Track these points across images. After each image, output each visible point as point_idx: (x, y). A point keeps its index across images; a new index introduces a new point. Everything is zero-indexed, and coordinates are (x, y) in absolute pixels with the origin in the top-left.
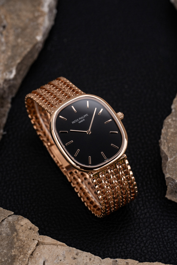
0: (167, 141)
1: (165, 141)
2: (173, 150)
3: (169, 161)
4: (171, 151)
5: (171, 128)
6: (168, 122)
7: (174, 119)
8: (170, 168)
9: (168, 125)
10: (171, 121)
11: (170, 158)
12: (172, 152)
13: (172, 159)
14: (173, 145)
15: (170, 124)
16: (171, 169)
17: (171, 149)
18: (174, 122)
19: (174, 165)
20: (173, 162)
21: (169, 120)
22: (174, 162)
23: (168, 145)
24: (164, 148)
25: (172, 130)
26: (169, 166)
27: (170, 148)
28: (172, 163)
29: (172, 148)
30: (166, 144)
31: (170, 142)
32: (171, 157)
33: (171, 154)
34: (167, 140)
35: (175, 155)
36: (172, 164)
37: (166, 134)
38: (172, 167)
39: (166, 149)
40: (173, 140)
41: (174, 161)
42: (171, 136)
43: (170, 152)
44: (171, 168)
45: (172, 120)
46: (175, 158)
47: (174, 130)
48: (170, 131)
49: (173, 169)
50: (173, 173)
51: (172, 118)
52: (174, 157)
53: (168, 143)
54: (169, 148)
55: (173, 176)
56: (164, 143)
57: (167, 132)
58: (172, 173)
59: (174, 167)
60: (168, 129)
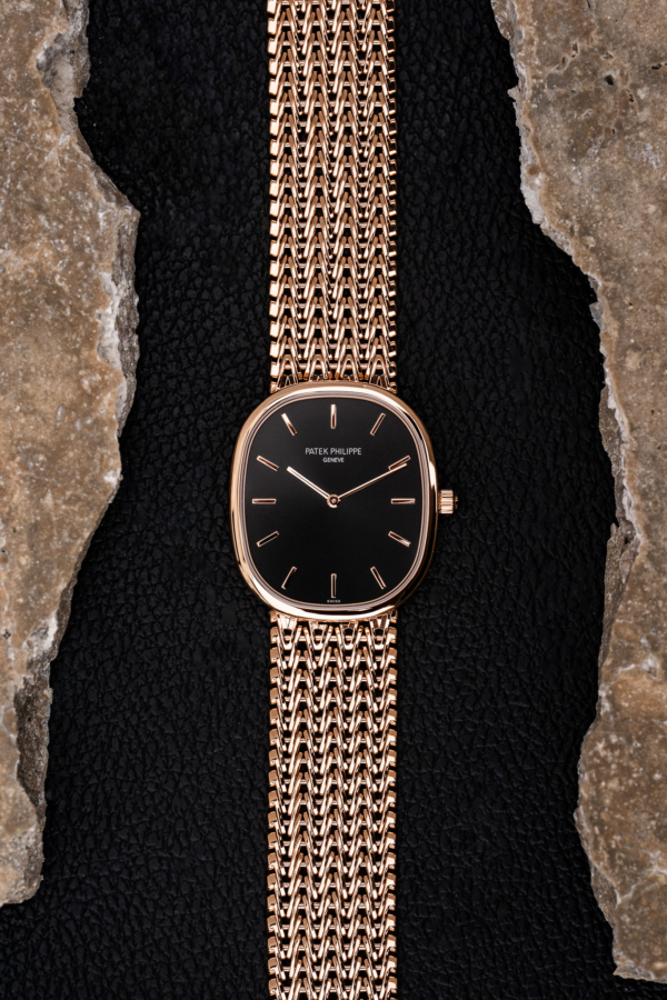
0: (602, 831)
1: (596, 829)
2: (627, 863)
3: (620, 905)
4: (621, 867)
5: (608, 778)
6: (596, 754)
7: (614, 739)
8: (627, 931)
9: (596, 767)
10: (605, 748)
11: (622, 893)
12: (626, 868)
13: (629, 895)
14: (623, 842)
15: (605, 762)
16: (630, 935)
17: (620, 858)
18: (617, 753)
19: (637, 919)
20: (632, 906)
21: (597, 746)
22: (637, 908)
23: (609, 845)
24: (598, 859)
25: (614, 785)
26: (622, 923)
27: (617, 855)
28: (630, 910)
29: (622, 855)
30: (602, 840)
31: (613, 833)
32: (624, 889)
33: (624, 878)
34: (600, 823)
35: (636, 880)
36: (630, 916)
37: (597, 802)
38: (633, 927)
39: (603, 860)
40: (621, 823)
41: (636, 902)
42: (613, 808)
43: (617, 870)
44: (631, 931)
45: (610, 747)
46: (636, 892)
47: (621, 783)
48: (606, 787)
49: (636, 934)
50: (639, 949)
51: (608, 741)
52: (633, 887)
53: (608, 837)
54: (612, 853)
55: (639, 960)
56: (596, 836)
57: (598, 791)
58: (635, 951)
59: (638, 928)
60: (600, 782)
